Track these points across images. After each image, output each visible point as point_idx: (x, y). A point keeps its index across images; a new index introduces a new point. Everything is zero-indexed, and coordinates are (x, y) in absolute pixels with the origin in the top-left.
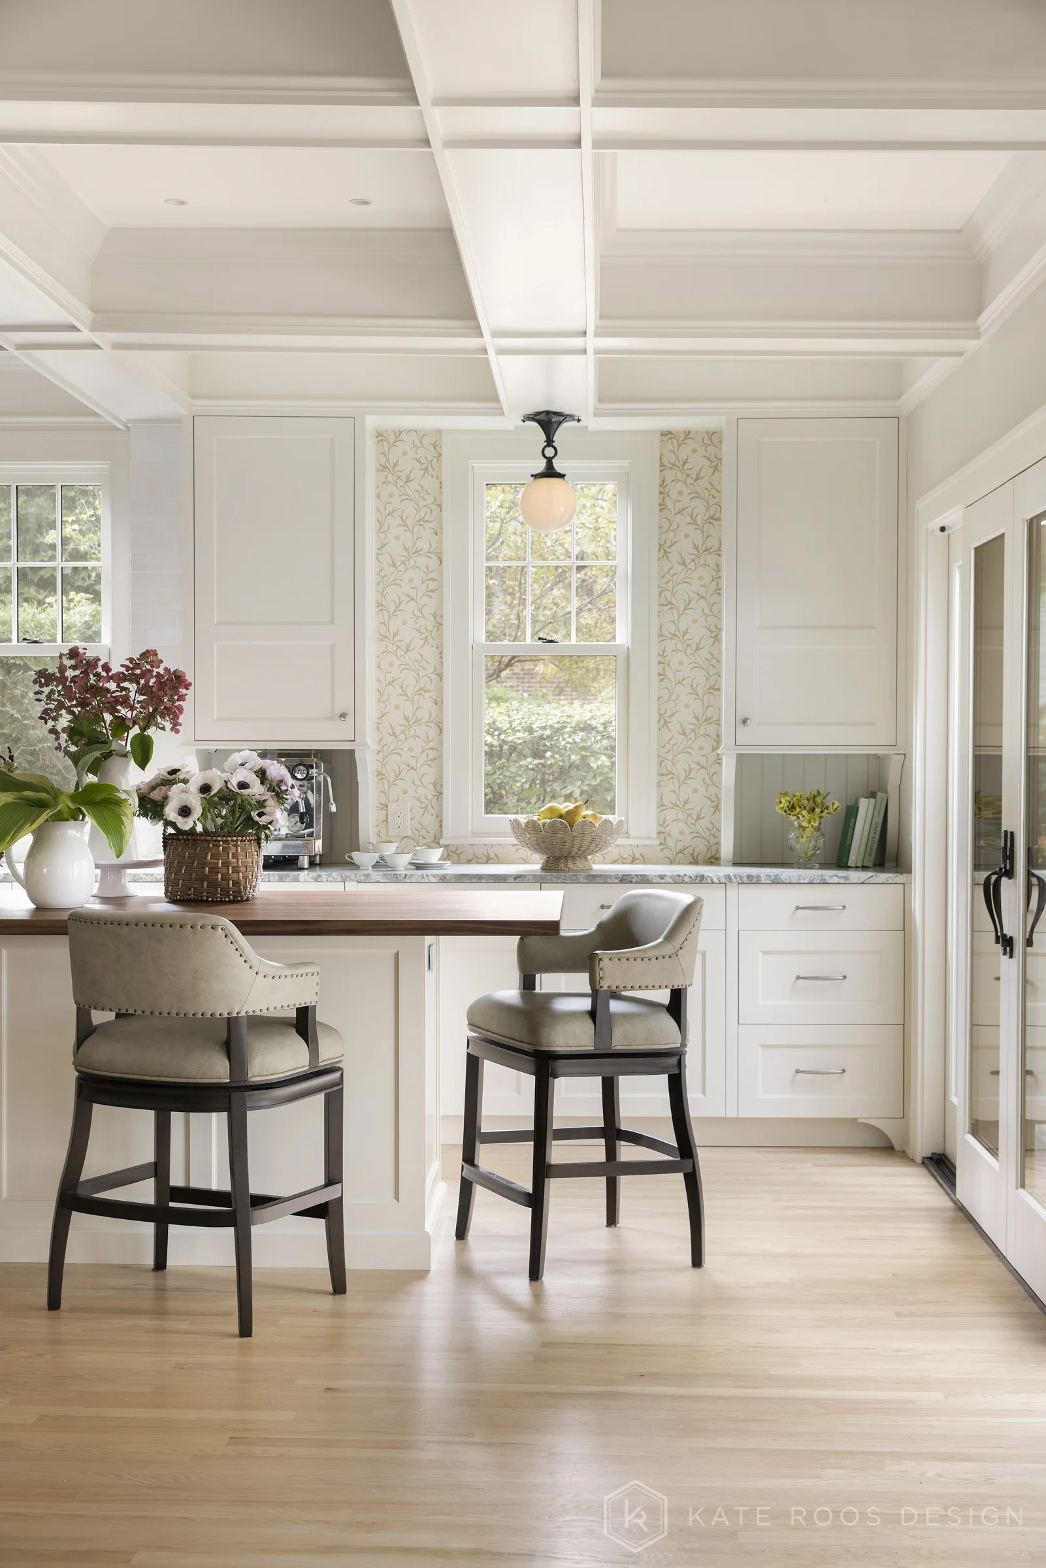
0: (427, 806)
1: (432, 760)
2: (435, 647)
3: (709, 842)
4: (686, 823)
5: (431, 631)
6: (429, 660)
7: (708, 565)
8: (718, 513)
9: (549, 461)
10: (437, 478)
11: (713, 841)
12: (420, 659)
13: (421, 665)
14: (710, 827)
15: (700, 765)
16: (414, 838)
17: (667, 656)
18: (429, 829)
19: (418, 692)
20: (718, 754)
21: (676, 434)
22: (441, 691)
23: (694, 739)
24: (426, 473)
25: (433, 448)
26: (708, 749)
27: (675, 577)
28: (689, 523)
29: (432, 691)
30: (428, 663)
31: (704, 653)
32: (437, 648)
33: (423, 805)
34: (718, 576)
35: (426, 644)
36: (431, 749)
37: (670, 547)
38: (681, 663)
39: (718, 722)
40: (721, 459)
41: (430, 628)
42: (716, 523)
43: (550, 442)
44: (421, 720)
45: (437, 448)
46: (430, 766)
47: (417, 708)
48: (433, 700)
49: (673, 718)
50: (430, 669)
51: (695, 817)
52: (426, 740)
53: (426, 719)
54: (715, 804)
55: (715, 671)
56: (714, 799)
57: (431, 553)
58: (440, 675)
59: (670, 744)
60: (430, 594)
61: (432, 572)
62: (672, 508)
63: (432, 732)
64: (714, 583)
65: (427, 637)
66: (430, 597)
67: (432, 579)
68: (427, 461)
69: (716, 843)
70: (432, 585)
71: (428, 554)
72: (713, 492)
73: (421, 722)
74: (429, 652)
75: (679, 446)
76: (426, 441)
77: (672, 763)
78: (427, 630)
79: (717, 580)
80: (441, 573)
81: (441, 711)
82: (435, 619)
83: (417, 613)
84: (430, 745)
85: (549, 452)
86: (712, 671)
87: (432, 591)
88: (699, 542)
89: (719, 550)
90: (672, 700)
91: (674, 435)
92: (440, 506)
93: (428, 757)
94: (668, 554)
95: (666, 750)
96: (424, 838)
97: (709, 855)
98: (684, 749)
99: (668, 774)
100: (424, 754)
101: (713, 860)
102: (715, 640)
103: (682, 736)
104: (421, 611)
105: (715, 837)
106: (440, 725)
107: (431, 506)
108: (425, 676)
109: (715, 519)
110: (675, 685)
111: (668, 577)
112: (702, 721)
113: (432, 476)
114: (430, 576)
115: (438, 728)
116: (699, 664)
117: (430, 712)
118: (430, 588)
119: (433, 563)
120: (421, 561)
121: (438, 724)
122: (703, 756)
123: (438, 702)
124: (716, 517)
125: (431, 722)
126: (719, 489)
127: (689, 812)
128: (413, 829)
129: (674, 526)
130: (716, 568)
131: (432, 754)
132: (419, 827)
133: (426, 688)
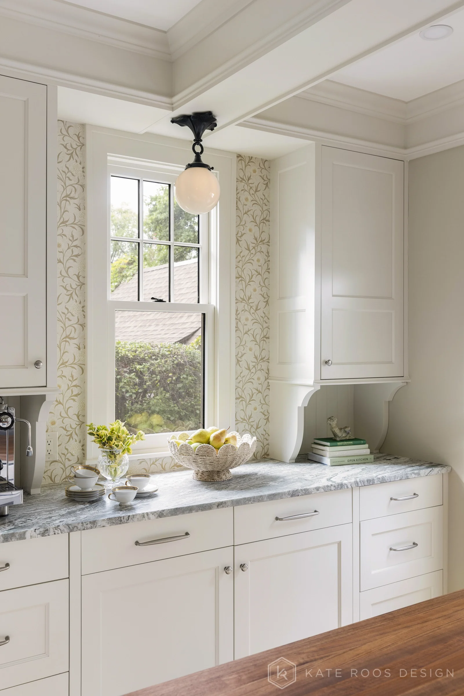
0: (71, 434)
1: (76, 395)
2: (78, 302)
3: (263, 444)
4: (250, 432)
5: (75, 289)
6: (74, 313)
7: (262, 252)
8: (268, 216)
9: (198, 156)
10: (80, 163)
11: (266, 442)
12: (66, 312)
13: (67, 317)
14: (264, 433)
15: (258, 391)
16: (61, 461)
17: (238, 314)
18: (74, 453)
19: (65, 339)
20: (268, 382)
21: (244, 157)
22: (84, 338)
23: (254, 372)
24: (72, 158)
25: (77, 138)
26: (262, 379)
27: (244, 258)
28: (252, 222)
29: (76, 338)
30: (72, 315)
31: (260, 313)
32: (80, 303)
33: (69, 433)
34: (268, 260)
35: (71, 299)
36: (76, 386)
37: (240, 237)
38: (247, 319)
39: (268, 361)
40: (269, 179)
41: (74, 286)
42: (267, 223)
43: (198, 140)
44: (67, 362)
45: (80, 139)
46: (74, 400)
47: (64, 353)
48: (76, 346)
49: (243, 358)
50: (74, 320)
51: (255, 427)
52: (71, 379)
53: (71, 361)
54: (266, 417)
55: (266, 325)
56: (266, 413)
57: (75, 224)
58: (83, 326)
59: (241, 376)
60: (74, 258)
61: (77, 240)
62: (241, 209)
63: (76, 372)
64: (266, 264)
65: (71, 294)
66: (74, 261)
67: (76, 246)
68: (73, 148)
69: (267, 444)
70: (76, 251)
71: (73, 225)
72: (265, 201)
73: (67, 364)
74: (73, 306)
75: (246, 166)
76: (71, 131)
77: (242, 389)
78: (72, 288)
79: (268, 262)
80: (84, 243)
81: (84, 355)
82: (78, 279)
83: (64, 274)
84: (74, 383)
85: (198, 149)
86: (265, 325)
87: (77, 256)
88: (257, 235)
89: (268, 242)
90: (242, 345)
91: (243, 158)
92: (83, 187)
93: (72, 393)
94: (239, 242)
95: (238, 381)
96: (69, 460)
97: (263, 453)
98: (248, 380)
99: (240, 398)
100: (70, 391)
101: (266, 456)
102: (266, 304)
103: (248, 371)
104: (67, 272)
105: (267, 440)
106: (82, 366)
107: (76, 186)
108: (70, 326)
109: (267, 221)
110: (244, 335)
111: (239, 258)
112: (259, 360)
113: (77, 162)
114: (75, 243)
115: (81, 369)
116: (257, 320)
117: (74, 355)
118: (74, 254)
119: (77, 233)
120: (68, 230)
121: (80, 365)
122: (260, 384)
123: (82, 347)
124: (267, 219)
125: (75, 364)
126: (268, 199)
127: (252, 424)
128: (61, 454)
129: (243, 223)
130: (267, 254)
131: (76, 391)
132: (65, 452)
133: (71, 336)
